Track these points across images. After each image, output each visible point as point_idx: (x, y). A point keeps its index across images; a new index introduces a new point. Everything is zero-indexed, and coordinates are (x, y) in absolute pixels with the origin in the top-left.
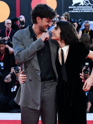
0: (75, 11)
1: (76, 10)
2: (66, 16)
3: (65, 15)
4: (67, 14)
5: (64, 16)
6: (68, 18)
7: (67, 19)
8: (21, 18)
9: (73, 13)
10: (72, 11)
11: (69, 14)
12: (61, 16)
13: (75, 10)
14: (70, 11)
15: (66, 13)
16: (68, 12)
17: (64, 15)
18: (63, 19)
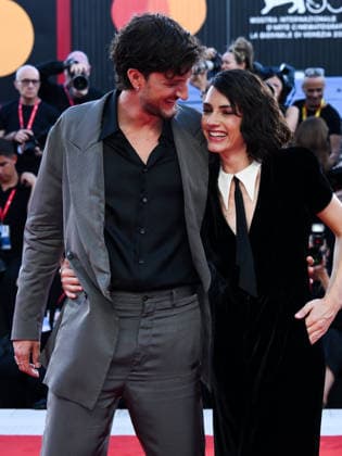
0: (272, 35)
1: (277, 31)
3: (238, 49)
4: (243, 46)
5: (231, 51)
6: (247, 61)
7: (244, 65)
8: (76, 62)
9: (265, 40)
10: (263, 35)
11: (249, 44)
12: (222, 54)
13: (273, 31)
14: (255, 36)
15: (241, 40)
16: (248, 39)
17: (233, 47)
18: (227, 62)
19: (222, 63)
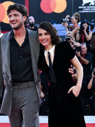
0: (85, 12)
1: (86, 10)
2: (76, 17)
5: (74, 16)
6: (78, 19)
7: (77, 20)
8: (31, 20)
10: (82, 12)
11: (79, 14)
14: (80, 12)
17: (74, 15)
18: (73, 19)
19: (71, 19)
